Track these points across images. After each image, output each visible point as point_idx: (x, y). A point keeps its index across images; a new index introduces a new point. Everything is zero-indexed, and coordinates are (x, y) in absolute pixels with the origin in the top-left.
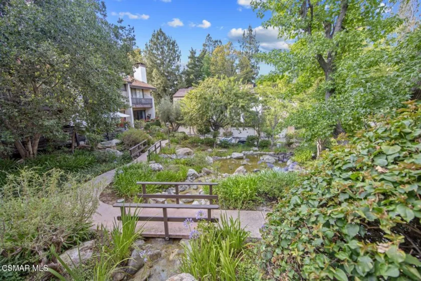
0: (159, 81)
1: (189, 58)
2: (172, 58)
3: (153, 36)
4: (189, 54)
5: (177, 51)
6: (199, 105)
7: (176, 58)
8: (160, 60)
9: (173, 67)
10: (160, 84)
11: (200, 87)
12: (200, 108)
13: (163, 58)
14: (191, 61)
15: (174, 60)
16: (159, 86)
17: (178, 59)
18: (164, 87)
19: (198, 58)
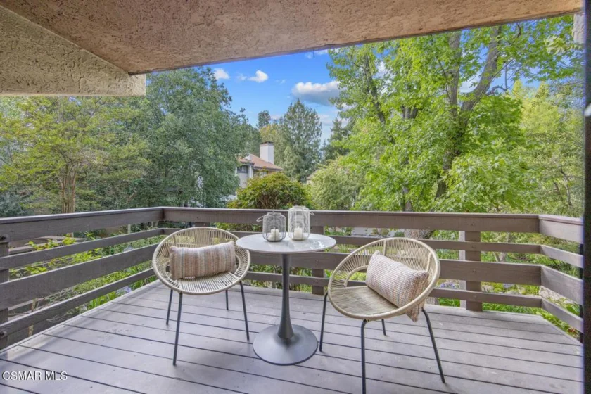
0: (292, 160)
1: (332, 130)
2: (309, 132)
3: (290, 109)
4: (332, 127)
5: (317, 123)
6: (325, 189)
7: (316, 132)
8: (295, 135)
9: (311, 143)
10: (292, 164)
11: (330, 168)
12: (325, 193)
13: (299, 133)
14: (335, 134)
15: (312, 134)
16: (291, 166)
17: (318, 134)
18: (297, 167)
19: (343, 129)
